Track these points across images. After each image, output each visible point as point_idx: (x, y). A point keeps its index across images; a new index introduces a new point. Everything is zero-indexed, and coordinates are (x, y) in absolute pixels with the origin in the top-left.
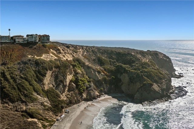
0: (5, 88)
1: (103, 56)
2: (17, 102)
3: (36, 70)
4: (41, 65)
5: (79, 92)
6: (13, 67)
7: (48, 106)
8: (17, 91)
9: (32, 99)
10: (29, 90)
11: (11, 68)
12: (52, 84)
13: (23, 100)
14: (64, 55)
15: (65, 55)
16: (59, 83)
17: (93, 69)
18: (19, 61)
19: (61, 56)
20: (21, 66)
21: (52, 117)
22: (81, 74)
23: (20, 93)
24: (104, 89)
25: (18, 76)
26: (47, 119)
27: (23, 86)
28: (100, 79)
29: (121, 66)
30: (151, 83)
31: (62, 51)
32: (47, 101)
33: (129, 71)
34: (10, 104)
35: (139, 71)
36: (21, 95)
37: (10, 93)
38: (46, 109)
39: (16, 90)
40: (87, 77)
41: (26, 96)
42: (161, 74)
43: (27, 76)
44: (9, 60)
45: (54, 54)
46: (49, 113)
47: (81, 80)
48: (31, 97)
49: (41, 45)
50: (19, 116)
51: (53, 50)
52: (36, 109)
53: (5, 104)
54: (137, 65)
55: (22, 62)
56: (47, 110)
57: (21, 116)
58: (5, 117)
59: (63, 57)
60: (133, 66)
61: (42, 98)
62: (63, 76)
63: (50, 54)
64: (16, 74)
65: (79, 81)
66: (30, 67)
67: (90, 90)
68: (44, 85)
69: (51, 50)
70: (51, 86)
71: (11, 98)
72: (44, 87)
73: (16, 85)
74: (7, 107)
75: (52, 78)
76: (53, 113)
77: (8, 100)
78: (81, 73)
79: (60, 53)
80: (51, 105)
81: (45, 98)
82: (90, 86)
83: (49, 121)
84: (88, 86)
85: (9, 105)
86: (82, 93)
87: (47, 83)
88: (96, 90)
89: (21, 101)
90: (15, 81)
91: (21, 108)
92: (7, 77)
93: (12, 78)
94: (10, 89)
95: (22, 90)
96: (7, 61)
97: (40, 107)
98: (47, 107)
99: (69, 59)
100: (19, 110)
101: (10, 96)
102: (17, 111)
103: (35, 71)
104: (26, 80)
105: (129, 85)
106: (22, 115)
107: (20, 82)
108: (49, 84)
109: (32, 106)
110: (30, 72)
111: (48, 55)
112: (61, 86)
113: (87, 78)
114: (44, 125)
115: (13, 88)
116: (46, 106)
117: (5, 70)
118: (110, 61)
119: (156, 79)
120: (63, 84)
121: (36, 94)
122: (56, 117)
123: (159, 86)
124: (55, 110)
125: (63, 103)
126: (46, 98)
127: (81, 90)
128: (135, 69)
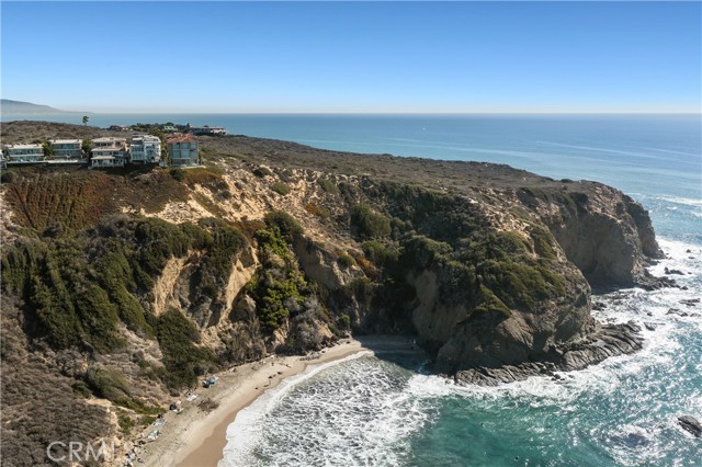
0: (41, 306)
1: (372, 207)
2: (69, 348)
3: (133, 256)
4: (150, 240)
5: (262, 325)
6: (73, 245)
7: (153, 366)
8: (74, 316)
9: (110, 344)
10: (106, 315)
11: (67, 247)
12: (181, 300)
13: (86, 343)
14: (239, 202)
15: (243, 202)
16: (202, 298)
17: (324, 253)
18: (92, 227)
19: (227, 206)
20: (95, 242)
21: (160, 398)
22: (283, 269)
23: (78, 323)
24: (353, 317)
25: (80, 274)
26: (140, 404)
27: (90, 303)
28: (343, 287)
29: (423, 244)
30: (503, 308)
31: (233, 190)
32: (154, 350)
33: (444, 262)
34: (48, 353)
35: (473, 267)
36: (80, 328)
37: (52, 322)
38: (144, 375)
39: (69, 313)
40: (301, 279)
41: (94, 331)
42: (548, 279)
43: (105, 274)
44: (66, 221)
45: (203, 200)
46: (154, 385)
47: (276, 288)
48: (109, 336)
49: (168, 171)
50: (65, 390)
51: (202, 186)
52: (115, 374)
53: (37, 353)
54: (473, 244)
55: (100, 227)
56: (150, 376)
57: (71, 389)
58: (28, 388)
59: (233, 210)
60: (460, 245)
61: (141, 340)
62: (217, 276)
63: (189, 202)
64: (78, 264)
65: (269, 290)
66: (118, 245)
67: (301, 321)
68: (153, 301)
69: (198, 187)
70: (176, 304)
71: (52, 337)
72: (152, 308)
73: (71, 300)
74: (39, 360)
75: (181, 281)
76: (164, 385)
77: (44, 340)
78: (282, 263)
79: (227, 196)
80: (164, 363)
81: (149, 341)
82: (305, 308)
83: (148, 410)
84: (298, 307)
85: (46, 356)
86: (275, 328)
87: (164, 295)
88: (326, 322)
89: (78, 345)
90: (70, 286)
91: (76, 366)
92: (50, 276)
93: (65, 277)
94: (53, 311)
95: (86, 314)
96: (58, 226)
97: (128, 366)
98: (149, 368)
99: (251, 218)
100: (71, 372)
101: (51, 329)
102: (64, 373)
103: (130, 259)
104: (103, 285)
105: (434, 310)
106: (74, 386)
107: (84, 289)
108: (170, 298)
109: (105, 364)
110: (117, 260)
111: (183, 204)
112: (206, 306)
113: (299, 282)
114: (127, 420)
115: (63, 307)
116: (148, 364)
117: (49, 252)
118: (393, 224)
119: (523, 297)
120: (214, 300)
121: (125, 329)
122: (172, 398)
123: (528, 321)
124: (172, 379)
125: (202, 358)
126: (153, 339)
127: (270, 319)
128: (462, 259)
